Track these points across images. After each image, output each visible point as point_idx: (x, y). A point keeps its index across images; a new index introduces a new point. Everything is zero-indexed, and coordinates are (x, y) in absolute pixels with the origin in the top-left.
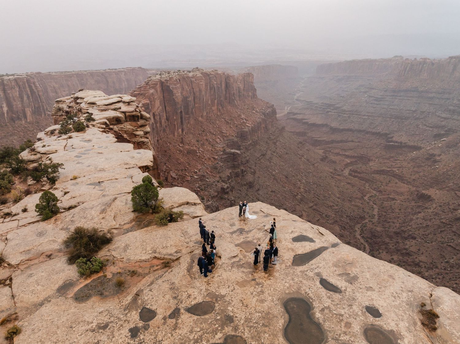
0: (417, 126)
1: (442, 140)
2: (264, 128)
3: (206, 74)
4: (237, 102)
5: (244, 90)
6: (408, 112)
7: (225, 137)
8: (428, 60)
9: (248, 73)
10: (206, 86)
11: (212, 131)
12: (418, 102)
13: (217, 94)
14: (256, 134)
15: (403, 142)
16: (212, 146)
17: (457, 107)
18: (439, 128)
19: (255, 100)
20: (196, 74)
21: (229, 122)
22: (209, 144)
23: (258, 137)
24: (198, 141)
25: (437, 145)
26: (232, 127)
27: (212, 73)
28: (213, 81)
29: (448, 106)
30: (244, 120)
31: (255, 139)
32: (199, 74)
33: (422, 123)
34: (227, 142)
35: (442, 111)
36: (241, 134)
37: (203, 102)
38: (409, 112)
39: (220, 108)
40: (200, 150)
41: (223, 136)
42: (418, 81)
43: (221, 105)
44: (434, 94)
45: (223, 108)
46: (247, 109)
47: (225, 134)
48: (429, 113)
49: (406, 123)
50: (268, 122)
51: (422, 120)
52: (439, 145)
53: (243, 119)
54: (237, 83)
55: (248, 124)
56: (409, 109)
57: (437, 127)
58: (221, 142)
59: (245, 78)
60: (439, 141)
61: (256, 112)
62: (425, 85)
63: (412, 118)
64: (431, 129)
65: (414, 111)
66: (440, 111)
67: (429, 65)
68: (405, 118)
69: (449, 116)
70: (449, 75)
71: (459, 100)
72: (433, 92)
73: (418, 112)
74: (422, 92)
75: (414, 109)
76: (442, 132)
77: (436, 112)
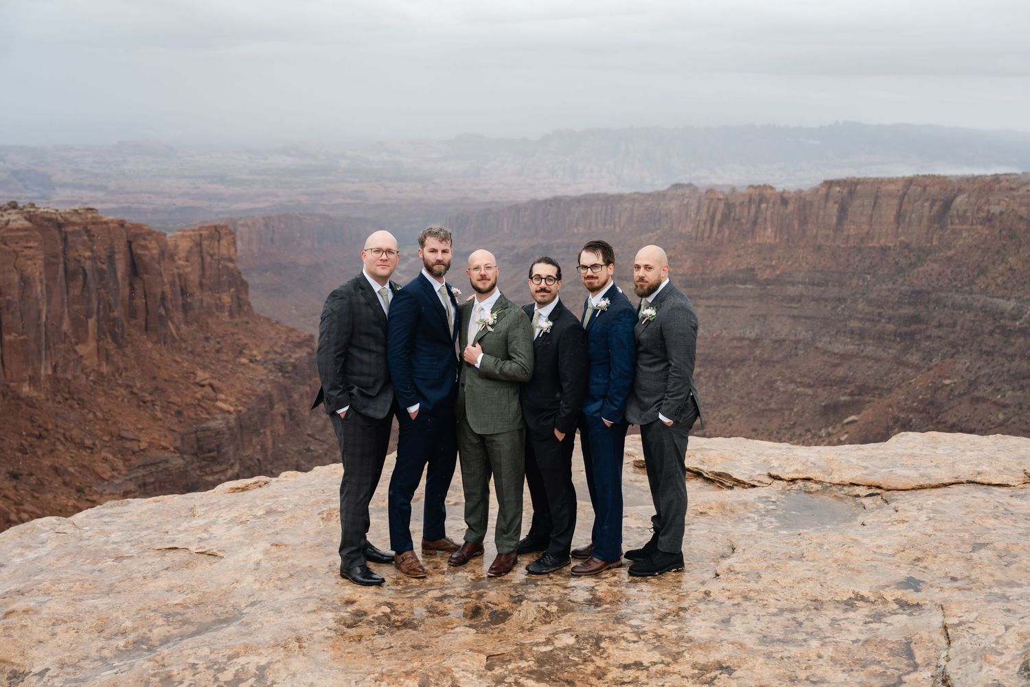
0: (771, 384)
1: (846, 421)
2: (283, 416)
3: (50, 220)
4: (178, 329)
5: (201, 285)
6: (735, 343)
7: (134, 453)
8: (769, 192)
9: (216, 229)
10: (48, 264)
11: (75, 433)
12: (761, 313)
13: (94, 296)
14: (255, 440)
16: (79, 490)
17: (869, 320)
18: (831, 386)
19: (245, 319)
20: (6, 218)
21: (149, 398)
22: (65, 484)
23: (264, 449)
24: (15, 476)
25: (834, 439)
26: (160, 415)
27: (75, 219)
28: (80, 247)
29: (845, 320)
30: (208, 389)
31: (251, 459)
32: (17, 220)
33: (783, 374)
34: (141, 472)
35: (831, 336)
36: (198, 440)
37: (39, 325)
38: (739, 345)
39: (111, 346)
40: (25, 511)
41: (122, 453)
42: (753, 252)
43: (115, 339)
44: (801, 287)
45: (120, 346)
46: (218, 351)
47: (133, 446)
48: (798, 342)
49: (736, 379)
50: (296, 396)
51: (778, 366)
52: (842, 438)
53: (203, 386)
54: (173, 260)
55: (225, 401)
56: (738, 335)
57: (826, 383)
58: (115, 473)
59: (205, 243)
60: (839, 426)
61: (251, 361)
62: (773, 263)
63: (751, 362)
64: (810, 392)
65: (756, 342)
66: (824, 335)
67: (774, 203)
68: (733, 362)
69: (851, 348)
70: (831, 233)
71: (869, 302)
72: (799, 283)
73: (767, 341)
74: (768, 282)
75: (753, 336)
76: (843, 398)
77: (813, 340)
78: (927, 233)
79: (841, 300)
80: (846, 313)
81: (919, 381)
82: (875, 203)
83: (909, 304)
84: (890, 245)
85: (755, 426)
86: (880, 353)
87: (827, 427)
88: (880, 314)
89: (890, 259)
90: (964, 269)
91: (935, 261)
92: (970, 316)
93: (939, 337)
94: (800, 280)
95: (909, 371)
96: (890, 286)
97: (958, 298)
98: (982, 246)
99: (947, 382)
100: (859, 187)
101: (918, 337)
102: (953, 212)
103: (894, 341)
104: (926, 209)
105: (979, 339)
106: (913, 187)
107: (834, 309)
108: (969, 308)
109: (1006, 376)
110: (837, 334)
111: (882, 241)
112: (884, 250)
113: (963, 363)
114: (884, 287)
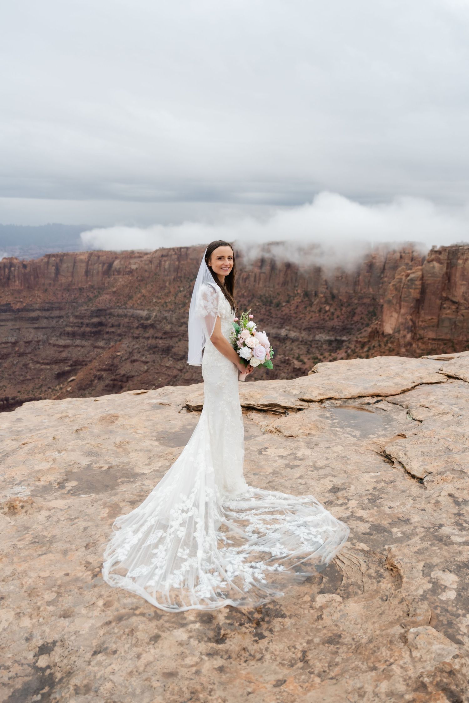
0: (26, 365)
1: (69, 380)
6: (3, 345)
8: (15, 261)
12: (17, 327)
15: (10, 396)
17: (77, 326)
18: (60, 363)
25: (64, 391)
29: (64, 327)
33: (32, 359)
35: (57, 336)
38: (5, 346)
42: (9, 294)
44: (38, 312)
48: (38, 342)
49: (5, 365)
51: (29, 355)
52: (69, 389)
56: (4, 341)
57: (56, 362)
60: (66, 383)
62: (21, 300)
63: (14, 355)
64: (48, 367)
65: (14, 344)
66: (53, 336)
67: (19, 267)
68: (3, 356)
69: (68, 342)
70: (52, 282)
71: (76, 317)
72: (37, 310)
73: (21, 343)
74: (19, 310)
75: (13, 340)
76: (67, 368)
77: (48, 339)
78: (102, 280)
79: (60, 317)
80: (64, 324)
81: (105, 355)
82: (74, 265)
83: (97, 316)
84: (84, 287)
85: (19, 390)
86: (84, 343)
87: (59, 384)
88: (82, 323)
89: (85, 294)
90: (121, 297)
91: (107, 294)
92: (126, 320)
93: (113, 332)
94: (38, 308)
95: (99, 350)
96: (86, 308)
97: (120, 311)
98: (129, 285)
99: (118, 354)
100: (65, 257)
101: (102, 333)
102: (113, 269)
103: (91, 336)
104: (100, 268)
105: (132, 331)
106: (92, 257)
107: (57, 322)
108: (126, 316)
109: (146, 348)
110: (60, 335)
111: (80, 285)
112: (81, 289)
113: (126, 345)
114: (83, 308)
